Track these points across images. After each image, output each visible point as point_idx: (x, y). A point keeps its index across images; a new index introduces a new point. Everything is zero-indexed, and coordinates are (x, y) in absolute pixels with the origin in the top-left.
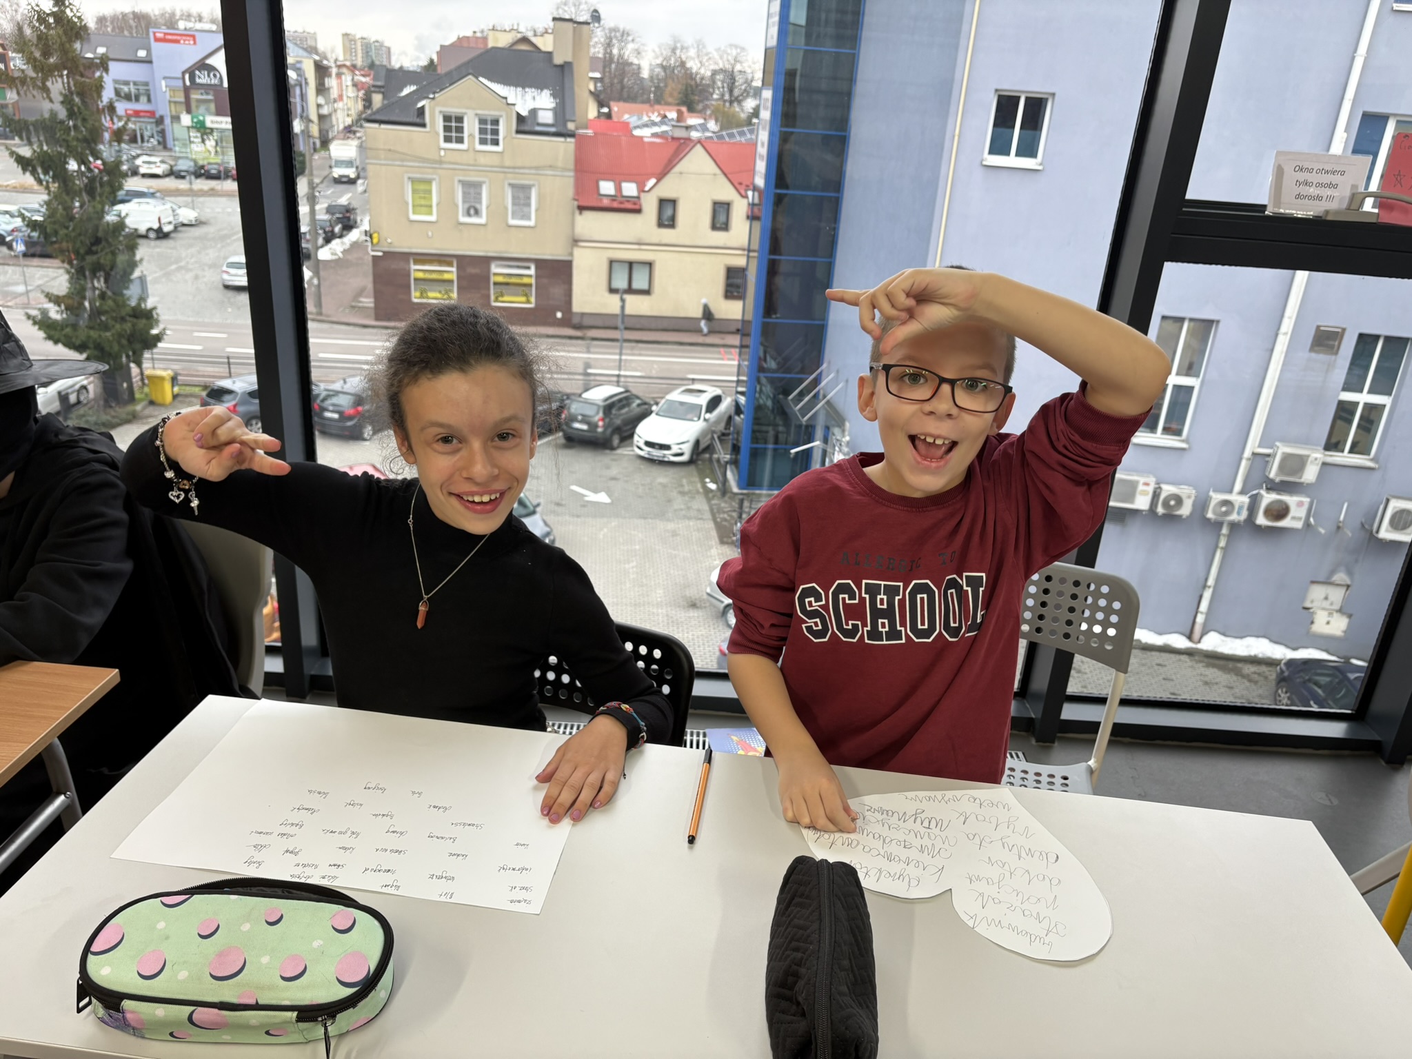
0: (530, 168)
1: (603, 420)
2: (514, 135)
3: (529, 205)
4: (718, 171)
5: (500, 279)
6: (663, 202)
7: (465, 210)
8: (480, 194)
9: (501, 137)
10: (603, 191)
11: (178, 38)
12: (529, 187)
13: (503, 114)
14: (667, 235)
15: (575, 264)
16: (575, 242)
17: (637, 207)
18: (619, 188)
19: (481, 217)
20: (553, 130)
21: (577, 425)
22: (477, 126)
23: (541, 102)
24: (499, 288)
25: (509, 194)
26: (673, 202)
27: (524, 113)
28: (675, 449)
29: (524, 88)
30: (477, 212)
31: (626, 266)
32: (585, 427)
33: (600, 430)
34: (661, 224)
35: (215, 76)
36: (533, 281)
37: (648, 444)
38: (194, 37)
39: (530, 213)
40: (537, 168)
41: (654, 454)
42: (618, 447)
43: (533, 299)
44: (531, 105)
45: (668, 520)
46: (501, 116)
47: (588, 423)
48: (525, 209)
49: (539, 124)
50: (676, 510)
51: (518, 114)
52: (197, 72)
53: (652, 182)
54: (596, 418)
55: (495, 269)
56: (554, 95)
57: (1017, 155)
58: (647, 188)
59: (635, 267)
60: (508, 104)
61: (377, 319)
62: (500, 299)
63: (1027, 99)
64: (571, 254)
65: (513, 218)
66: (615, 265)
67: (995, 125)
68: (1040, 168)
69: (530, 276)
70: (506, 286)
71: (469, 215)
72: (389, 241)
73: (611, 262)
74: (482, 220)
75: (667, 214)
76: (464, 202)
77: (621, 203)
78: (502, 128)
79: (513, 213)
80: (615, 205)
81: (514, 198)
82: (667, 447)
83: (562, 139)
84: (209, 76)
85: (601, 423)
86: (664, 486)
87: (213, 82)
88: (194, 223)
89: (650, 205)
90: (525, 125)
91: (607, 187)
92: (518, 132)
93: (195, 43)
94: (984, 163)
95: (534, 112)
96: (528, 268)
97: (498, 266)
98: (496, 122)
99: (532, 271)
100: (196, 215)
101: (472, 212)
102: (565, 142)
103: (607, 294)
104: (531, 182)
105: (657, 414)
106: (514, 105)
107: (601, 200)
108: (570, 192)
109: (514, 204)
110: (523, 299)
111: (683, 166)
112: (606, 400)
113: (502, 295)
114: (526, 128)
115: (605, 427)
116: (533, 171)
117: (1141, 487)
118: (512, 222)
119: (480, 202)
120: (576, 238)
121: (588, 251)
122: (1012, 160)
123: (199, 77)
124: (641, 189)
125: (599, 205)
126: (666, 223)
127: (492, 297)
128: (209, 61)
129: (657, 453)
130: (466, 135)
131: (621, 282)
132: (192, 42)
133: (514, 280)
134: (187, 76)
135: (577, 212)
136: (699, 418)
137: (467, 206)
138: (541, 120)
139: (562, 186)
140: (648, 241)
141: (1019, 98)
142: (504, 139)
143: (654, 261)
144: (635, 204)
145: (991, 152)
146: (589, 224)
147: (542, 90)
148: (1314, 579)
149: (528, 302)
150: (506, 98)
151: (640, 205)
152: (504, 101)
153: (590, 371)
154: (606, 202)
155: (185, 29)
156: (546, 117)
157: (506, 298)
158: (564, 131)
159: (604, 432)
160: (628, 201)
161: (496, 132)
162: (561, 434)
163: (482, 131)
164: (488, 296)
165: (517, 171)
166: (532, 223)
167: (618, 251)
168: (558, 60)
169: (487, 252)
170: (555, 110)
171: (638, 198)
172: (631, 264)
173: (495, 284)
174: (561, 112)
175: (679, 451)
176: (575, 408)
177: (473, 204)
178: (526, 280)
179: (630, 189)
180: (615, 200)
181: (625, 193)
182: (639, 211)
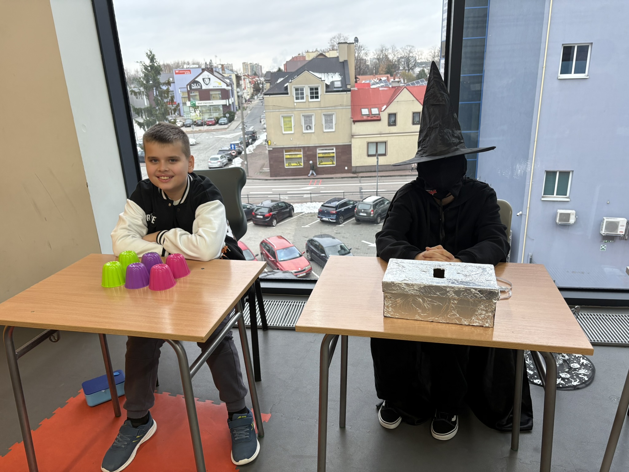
0: (332, 107)
1: (373, 211)
2: (325, 93)
3: (332, 123)
4: (415, 99)
5: (321, 155)
6: (390, 115)
7: (305, 128)
8: (311, 120)
9: (319, 95)
10: (363, 113)
12: (332, 115)
13: (320, 85)
14: (393, 129)
15: (352, 146)
16: (352, 136)
18: (370, 111)
19: (312, 130)
20: (341, 89)
21: (361, 214)
22: (309, 91)
23: (335, 78)
24: (321, 159)
25: (323, 118)
26: (395, 115)
27: (329, 84)
29: (327, 73)
30: (310, 128)
31: (375, 144)
32: (365, 215)
33: (372, 215)
34: (389, 125)
35: (199, 85)
36: (335, 155)
39: (333, 126)
40: (334, 106)
43: (335, 163)
44: (331, 80)
47: (366, 213)
49: (335, 88)
51: (326, 84)
52: (192, 84)
53: (385, 107)
54: (370, 211)
55: (318, 151)
56: (341, 75)
57: (575, 73)
58: (382, 110)
59: (379, 144)
60: (322, 81)
61: (271, 176)
62: (321, 164)
63: (578, 47)
64: (351, 142)
65: (325, 129)
66: (369, 144)
67: (563, 61)
68: (588, 77)
69: (334, 153)
70: (324, 158)
71: (307, 129)
72: (275, 143)
73: (368, 143)
75: (392, 120)
76: (305, 124)
77: (372, 117)
78: (319, 91)
79: (325, 127)
80: (369, 118)
81: (325, 120)
83: (345, 93)
84: (197, 85)
85: (372, 212)
87: (198, 88)
89: (384, 117)
90: (329, 88)
91: (365, 111)
94: (559, 78)
95: (333, 83)
96: (333, 149)
98: (317, 89)
99: (334, 151)
100: (195, 140)
102: (347, 94)
103: (367, 157)
104: (333, 113)
106: (324, 80)
107: (363, 117)
108: (350, 115)
109: (325, 123)
110: (331, 163)
111: (399, 98)
112: (374, 202)
113: (322, 162)
114: (330, 90)
115: (374, 214)
116: (334, 108)
119: (312, 124)
120: (352, 135)
121: (358, 139)
122: (573, 76)
123: (193, 86)
124: (380, 111)
125: (362, 119)
126: (392, 124)
127: (318, 163)
128: (196, 80)
130: (305, 96)
131: (372, 151)
133: (326, 155)
134: (188, 86)
135: (353, 123)
137: (306, 126)
138: (336, 86)
139: (347, 113)
140: (384, 133)
141: (574, 47)
143: (387, 141)
144: (378, 117)
145: (561, 73)
146: (359, 128)
147: (335, 73)
149: (333, 164)
150: (321, 78)
151: (380, 117)
153: (362, 191)
154: (365, 118)
155: (187, 68)
156: (338, 84)
158: (346, 89)
159: (373, 216)
160: (375, 116)
161: (317, 93)
162: (354, 218)
163: (311, 93)
165: (326, 108)
166: (333, 130)
167: (370, 138)
168: (341, 60)
169: (315, 144)
170: (341, 81)
171: (379, 114)
172: (377, 143)
173: (319, 157)
174: (344, 81)
176: (360, 207)
177: (308, 125)
178: (332, 155)
179: (375, 111)
180: (369, 116)
181: (373, 113)
182: (380, 120)
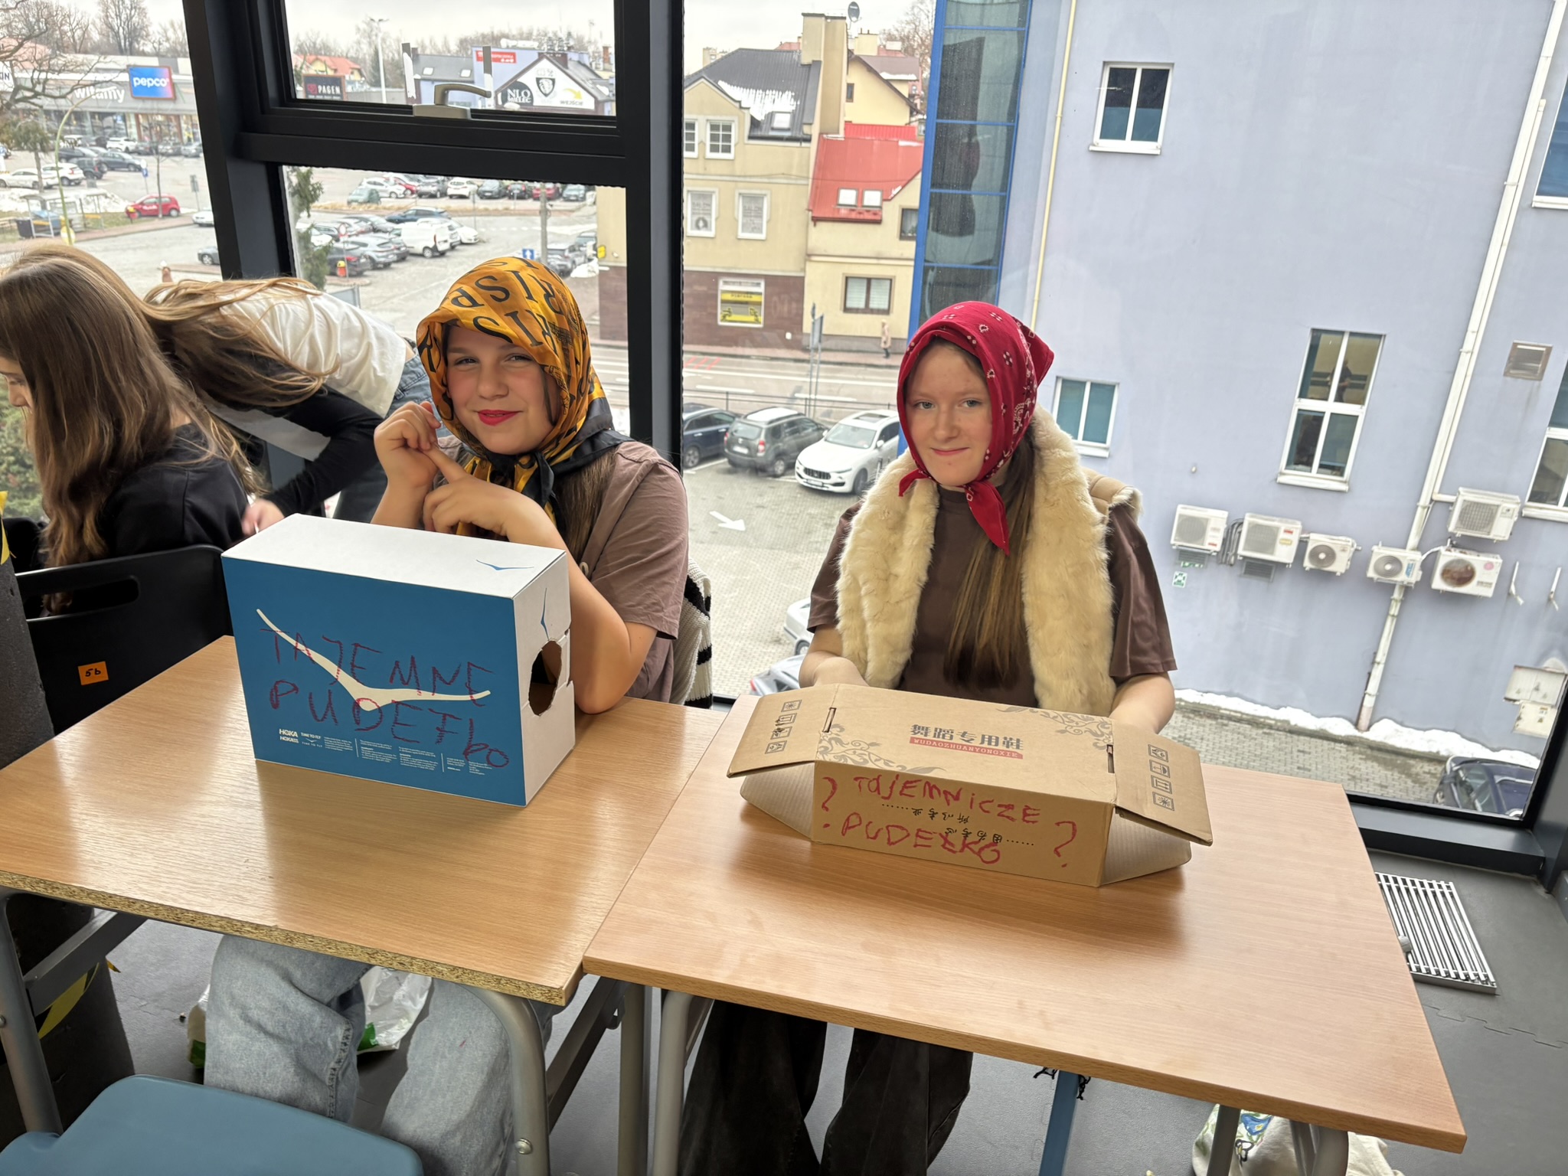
0: (762, 176)
1: (764, 444)
2: (746, 141)
3: (761, 217)
5: (728, 297)
6: (906, 212)
7: (694, 223)
8: (710, 205)
9: (732, 144)
10: (842, 201)
11: (500, 56)
12: (761, 197)
13: (736, 119)
15: (807, 281)
16: (809, 256)
17: (877, 218)
19: (710, 230)
20: (787, 134)
21: (737, 449)
22: (709, 132)
23: (778, 106)
24: (728, 307)
25: (740, 204)
27: (760, 117)
28: (835, 478)
29: (764, 90)
30: (706, 225)
31: (865, 283)
32: (745, 451)
34: (902, 236)
35: (526, 94)
36: (762, 299)
37: (808, 471)
38: (514, 55)
39: (762, 224)
40: (769, 176)
41: (812, 482)
42: (783, 475)
43: (761, 319)
44: (769, 109)
45: (797, 552)
46: (733, 121)
47: (748, 447)
48: (757, 221)
49: (773, 129)
50: (810, 542)
51: (752, 118)
53: (899, 188)
54: (757, 442)
55: (722, 287)
56: (796, 98)
57: (1133, 138)
58: (890, 197)
59: (873, 283)
60: (741, 107)
61: (602, 337)
62: (728, 318)
63: (1144, 71)
64: (804, 270)
65: (743, 231)
66: (851, 281)
67: (1107, 105)
68: (1158, 152)
69: (760, 294)
70: (740, 304)
71: (698, 227)
72: (616, 255)
73: (847, 278)
74: (711, 234)
75: (910, 225)
76: (693, 214)
77: (860, 213)
78: (734, 133)
79: (744, 225)
80: (853, 216)
81: (744, 209)
82: (826, 476)
83: (797, 144)
84: (520, 94)
85: (762, 448)
86: (812, 516)
87: (523, 101)
88: (473, 241)
89: (892, 215)
90: (757, 130)
91: (847, 197)
92: (751, 138)
93: (515, 62)
94: (1095, 149)
95: (771, 116)
96: (758, 285)
97: (726, 283)
98: (728, 128)
99: (761, 289)
101: (701, 224)
102: (801, 147)
103: (841, 313)
104: (763, 192)
105: (826, 440)
106: (748, 108)
107: (839, 210)
108: (804, 203)
109: (744, 216)
110: (752, 318)
112: (771, 422)
113: (730, 314)
114: (759, 133)
115: (767, 452)
116: (766, 180)
117: (1282, 535)
118: (742, 235)
119: (710, 214)
120: (809, 252)
121: (822, 266)
122: (1128, 145)
123: (511, 96)
124: (885, 199)
125: (836, 215)
126: (910, 235)
127: (720, 317)
128: (520, 80)
129: (816, 482)
130: (696, 142)
131: (857, 300)
132: (512, 61)
133: (742, 298)
134: (499, 95)
135: (811, 224)
136: (870, 446)
137: (696, 218)
138: (776, 124)
139: (795, 198)
140: (888, 255)
141: (1135, 70)
142: (735, 145)
143: (895, 277)
144: (875, 214)
145: (1103, 136)
146: (826, 236)
147: (784, 92)
148: (1520, 664)
149: (757, 322)
150: (740, 102)
151: (881, 217)
152: (737, 105)
154: (844, 213)
155: (508, 47)
156: (783, 121)
157: (734, 317)
158: (799, 135)
159: (765, 457)
160: (868, 211)
161: (727, 138)
163: (714, 138)
164: (715, 315)
165: (748, 179)
166: (762, 236)
167: (854, 266)
168: (806, 59)
169: (714, 267)
170: (793, 114)
171: (880, 207)
172: (869, 280)
173: (724, 302)
174: (800, 117)
175: (840, 481)
176: (739, 428)
177: (701, 216)
178: (755, 298)
179: (872, 198)
180: (853, 210)
181: (866, 202)
182: (878, 222)
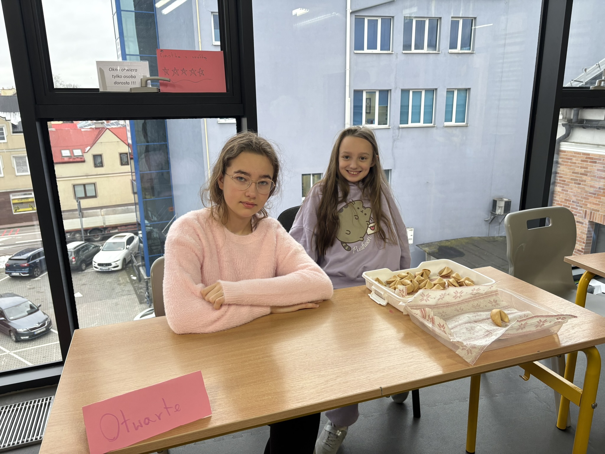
0: (23, 148)
1: (74, 258)
2: (12, 134)
3: (26, 165)
4: (119, 140)
5: (16, 201)
6: (95, 157)
9: (5, 136)
10: (64, 155)
12: (24, 157)
13: (5, 125)
14: (99, 170)
18: (72, 153)
24: (17, 206)
25: (14, 161)
26: (101, 156)
27: (16, 124)
28: (114, 265)
31: (82, 186)
33: (73, 263)
34: (96, 166)
36: (34, 200)
37: (100, 265)
39: (27, 169)
41: (104, 269)
42: (85, 269)
43: (35, 208)
44: (19, 120)
45: (113, 298)
48: (24, 167)
50: (116, 293)
51: (13, 124)
53: (89, 148)
55: (12, 197)
58: (86, 151)
59: (87, 186)
60: (6, 120)
62: (18, 211)
65: (18, 172)
66: (75, 186)
69: (33, 198)
70: (20, 204)
74: (2, 175)
75: (98, 161)
77: (74, 159)
78: (4, 131)
79: (18, 170)
80: (71, 160)
81: (17, 163)
82: (109, 264)
85: (74, 260)
86: (110, 283)
89: (89, 158)
90: (17, 129)
91: (66, 153)
92: (13, 132)
94: (219, 122)
96: (31, 194)
97: (14, 195)
98: (1, 129)
99: (33, 196)
103: (74, 200)
105: (102, 250)
106: (10, 120)
107: (64, 159)
109: (17, 166)
110: (31, 209)
111: (102, 139)
112: (75, 248)
113: (19, 209)
115: (76, 261)
118: (17, 174)
124: (84, 152)
125: (63, 161)
126: (99, 165)
127: (13, 211)
131: (80, 194)
133: (23, 201)
136: (124, 249)
140: (91, 174)
142: (7, 136)
143: (96, 182)
144: (81, 159)
146: (61, 170)
149: (33, 210)
150: (5, 118)
151: (84, 159)
154: (66, 159)
160: (77, 158)
161: (2, 134)
164: (11, 210)
165: (16, 150)
166: (29, 173)
167: (76, 180)
169: (6, 190)
171: (83, 156)
172: (84, 185)
173: (14, 204)
175: (116, 265)
178: (30, 200)
179: (77, 152)
180: (71, 158)
181: (75, 154)
182: (84, 161)
